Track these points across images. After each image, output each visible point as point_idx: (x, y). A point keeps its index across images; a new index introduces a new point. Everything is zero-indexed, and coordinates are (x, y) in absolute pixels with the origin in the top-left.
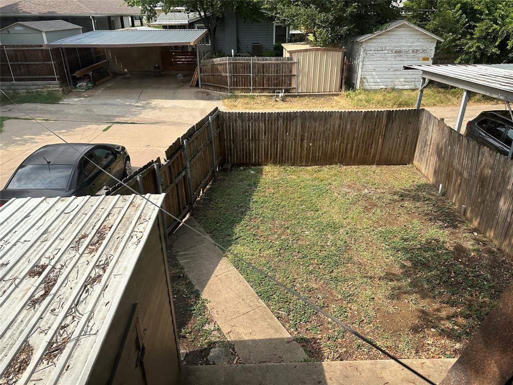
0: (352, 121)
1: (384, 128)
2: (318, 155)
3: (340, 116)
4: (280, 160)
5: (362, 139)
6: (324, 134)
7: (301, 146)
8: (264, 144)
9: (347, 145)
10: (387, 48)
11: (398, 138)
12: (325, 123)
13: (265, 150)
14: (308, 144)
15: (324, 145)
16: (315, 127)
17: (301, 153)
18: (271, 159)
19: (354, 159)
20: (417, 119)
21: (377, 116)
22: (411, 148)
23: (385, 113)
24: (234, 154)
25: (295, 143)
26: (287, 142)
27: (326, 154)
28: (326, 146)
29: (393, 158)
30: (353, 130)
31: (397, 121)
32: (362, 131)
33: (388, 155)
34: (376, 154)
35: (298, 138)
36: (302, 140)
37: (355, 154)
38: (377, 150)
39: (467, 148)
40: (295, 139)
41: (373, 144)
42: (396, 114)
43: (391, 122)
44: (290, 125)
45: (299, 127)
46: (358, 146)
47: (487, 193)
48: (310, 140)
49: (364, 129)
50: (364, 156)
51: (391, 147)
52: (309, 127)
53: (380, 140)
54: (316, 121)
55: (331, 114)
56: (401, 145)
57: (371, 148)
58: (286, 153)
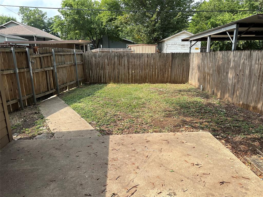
0: (154, 59)
1: (171, 63)
2: (138, 77)
3: (147, 56)
4: (117, 80)
5: (160, 69)
6: (140, 66)
7: (128, 73)
8: (108, 71)
9: (152, 73)
10: (177, 44)
11: (179, 68)
12: (140, 59)
13: (108, 74)
14: (132, 72)
15: (140, 72)
16: (135, 62)
17: (128, 76)
18: (112, 80)
19: (157, 81)
20: (188, 58)
21: (166, 56)
22: (186, 74)
23: (170, 54)
24: (92, 77)
25: (125, 71)
26: (120, 70)
27: (142, 77)
28: (141, 73)
29: (178, 80)
30: (155, 63)
31: (177, 59)
32: (159, 64)
33: (174, 78)
34: (168, 77)
35: (126, 68)
36: (128, 69)
37: (157, 77)
38: (168, 74)
39: (210, 57)
40: (125, 69)
41: (166, 72)
42: (176, 55)
43: (174, 60)
44: (121, 60)
45: (126, 62)
46: (158, 73)
47: (222, 75)
48: (133, 69)
49: (160, 63)
50: (162, 78)
51: (175, 74)
52: (131, 62)
53: (170, 69)
54: (135, 59)
55: (142, 55)
56: (181, 73)
57: (165, 74)
58: (120, 77)
